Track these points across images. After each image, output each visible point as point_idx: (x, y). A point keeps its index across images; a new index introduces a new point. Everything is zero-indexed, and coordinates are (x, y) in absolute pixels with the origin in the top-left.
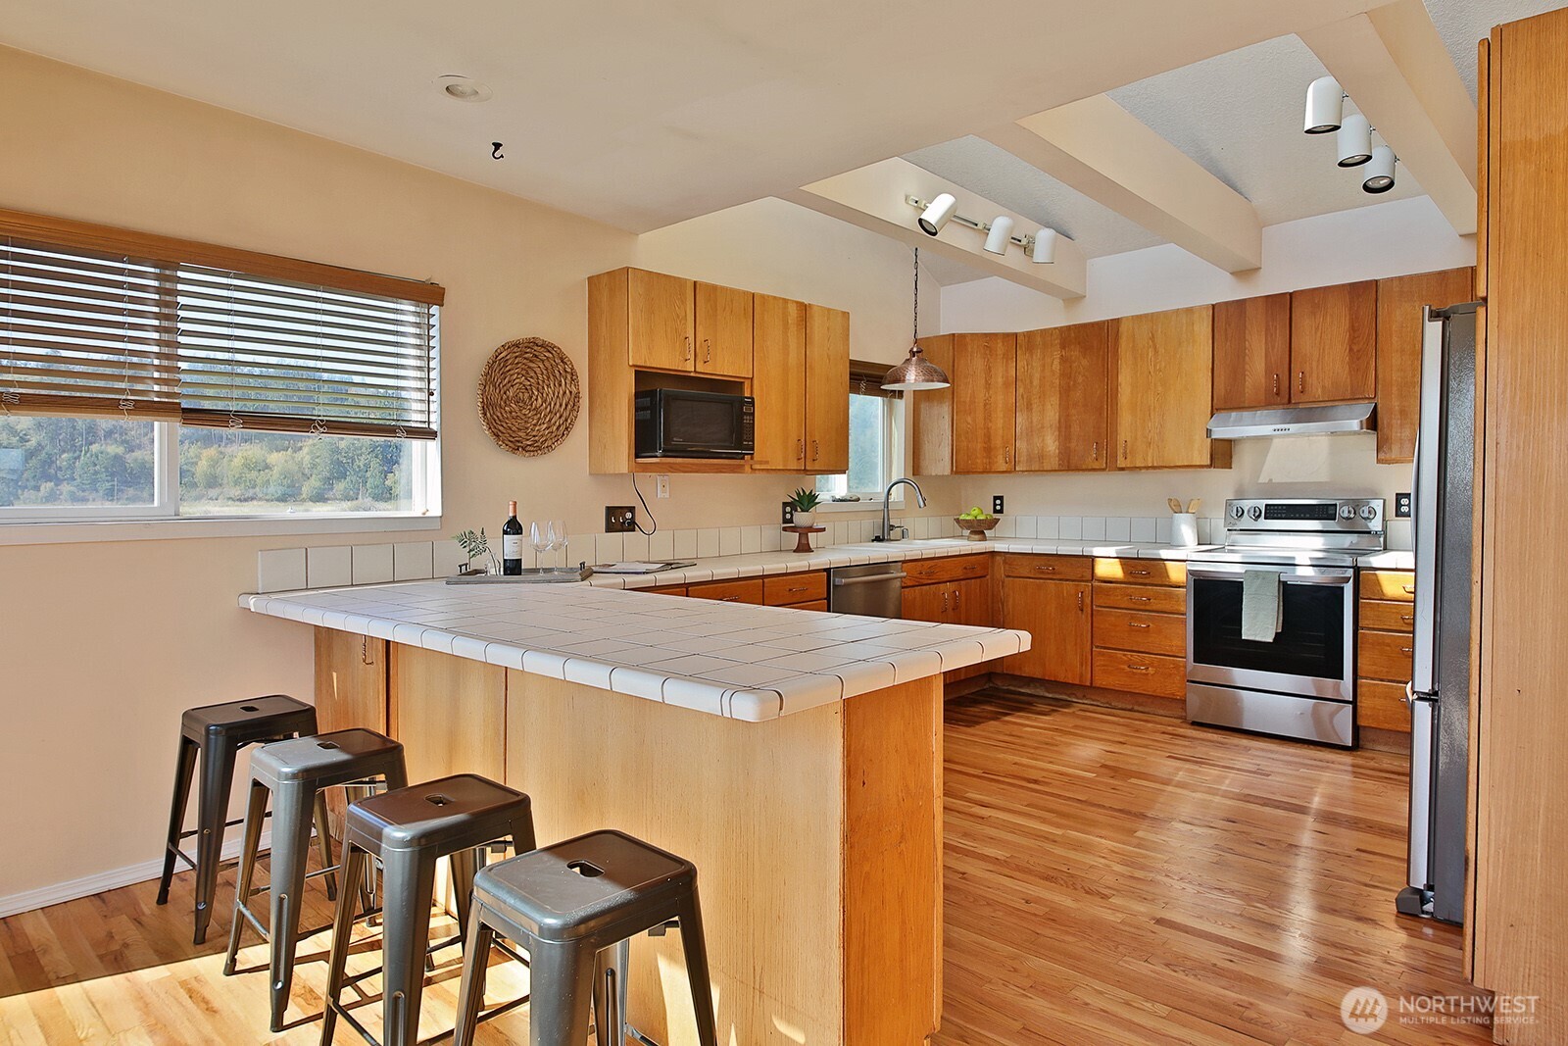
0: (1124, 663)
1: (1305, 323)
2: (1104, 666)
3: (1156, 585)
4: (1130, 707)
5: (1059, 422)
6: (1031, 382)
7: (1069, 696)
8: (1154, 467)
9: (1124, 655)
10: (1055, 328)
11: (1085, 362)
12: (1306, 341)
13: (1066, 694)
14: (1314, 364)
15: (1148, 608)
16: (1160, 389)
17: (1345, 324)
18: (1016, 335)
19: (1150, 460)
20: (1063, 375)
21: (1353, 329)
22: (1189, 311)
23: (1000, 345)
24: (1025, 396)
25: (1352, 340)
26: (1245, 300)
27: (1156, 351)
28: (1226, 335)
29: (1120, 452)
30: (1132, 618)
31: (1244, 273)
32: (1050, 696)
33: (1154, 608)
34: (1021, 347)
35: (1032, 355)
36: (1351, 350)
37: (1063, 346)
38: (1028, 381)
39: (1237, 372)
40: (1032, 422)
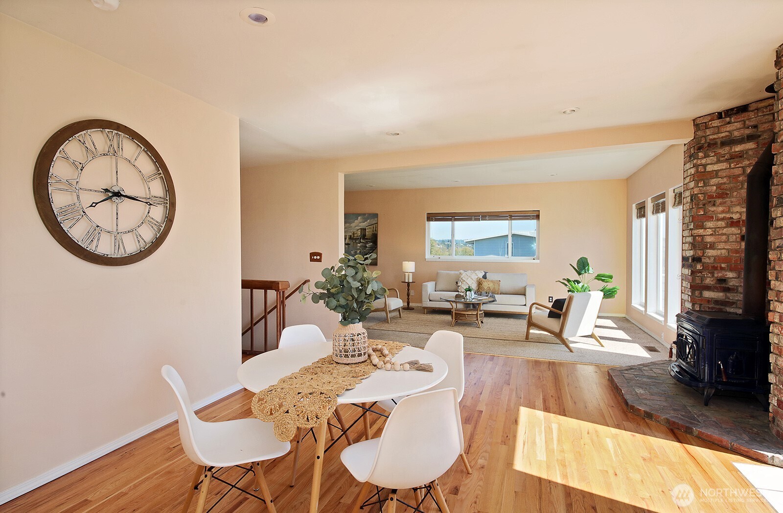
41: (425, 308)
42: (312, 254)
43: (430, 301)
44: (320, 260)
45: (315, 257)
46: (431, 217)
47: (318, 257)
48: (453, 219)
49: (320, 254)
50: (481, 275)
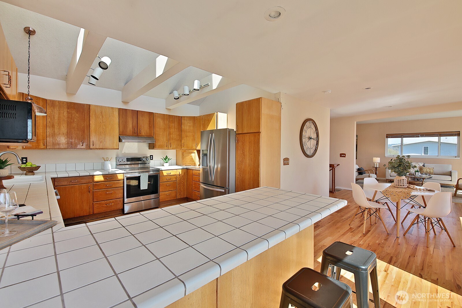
0: (104, 204)
1: (140, 118)
2: (97, 207)
3: (115, 181)
4: (104, 216)
5: (67, 133)
6: (54, 118)
7: (82, 220)
8: (102, 149)
9: (104, 202)
10: (65, 102)
11: (77, 115)
12: (141, 122)
13: (81, 220)
14: (142, 128)
15: (112, 187)
16: (104, 127)
17: (148, 120)
18: (46, 100)
19: (101, 147)
20: (68, 117)
21: (149, 122)
22: (112, 108)
23: (41, 102)
24: (51, 122)
25: (149, 124)
26: (127, 109)
27: (103, 117)
28: (122, 116)
29: (91, 144)
30: (107, 191)
31: (125, 103)
32: (75, 222)
33: (113, 187)
34: (49, 104)
35: (54, 109)
36: (149, 126)
37: (68, 108)
38: (52, 117)
39: (125, 126)
40: (54, 132)
41: (387, 180)
42: (341, 154)
43: (390, 176)
44: (345, 157)
45: (343, 155)
46: (389, 136)
47: (344, 155)
48: (402, 136)
49: (345, 154)
50: (421, 165)
